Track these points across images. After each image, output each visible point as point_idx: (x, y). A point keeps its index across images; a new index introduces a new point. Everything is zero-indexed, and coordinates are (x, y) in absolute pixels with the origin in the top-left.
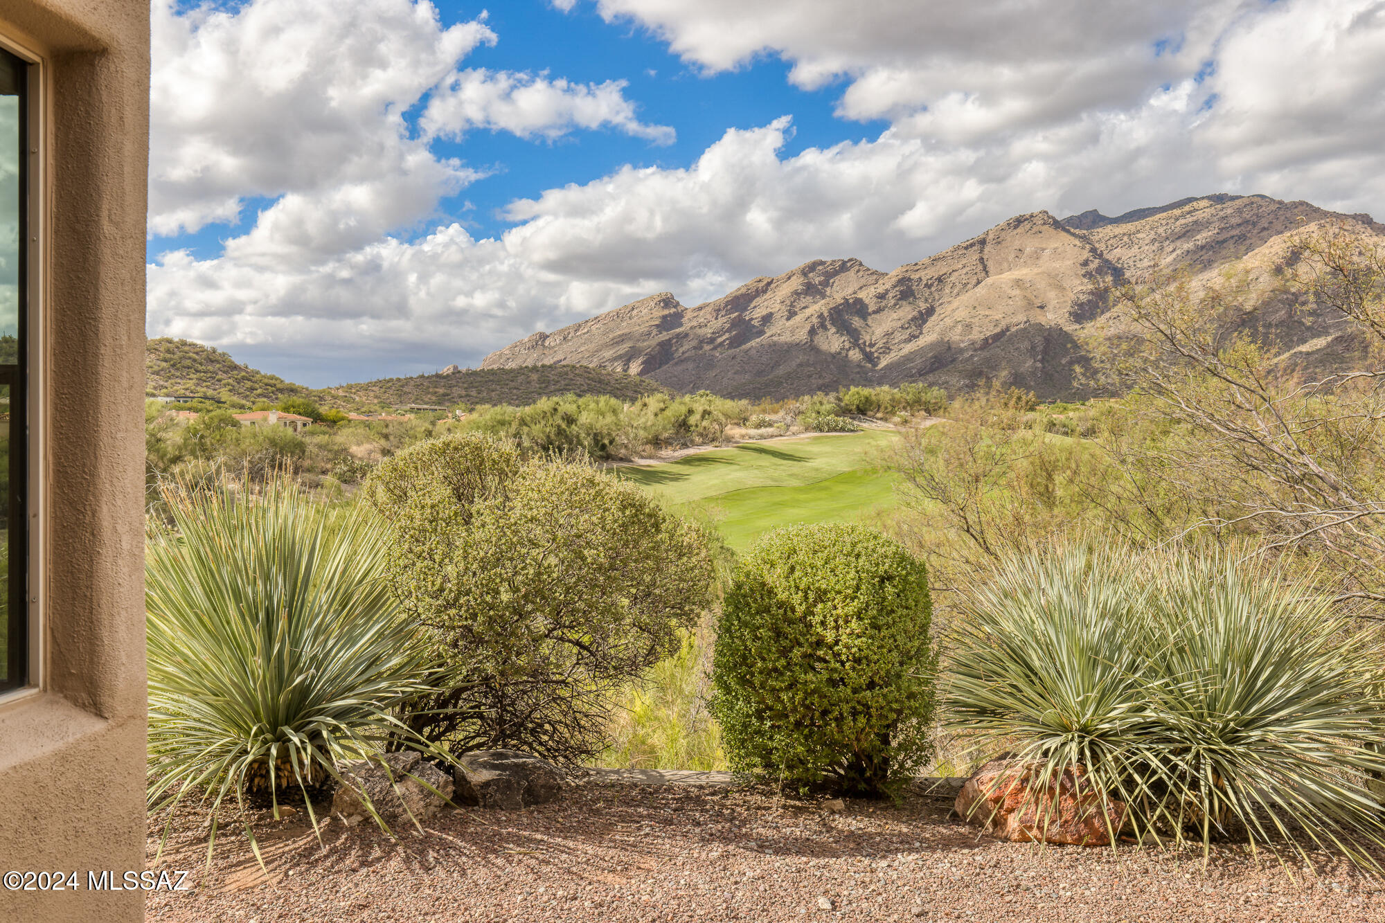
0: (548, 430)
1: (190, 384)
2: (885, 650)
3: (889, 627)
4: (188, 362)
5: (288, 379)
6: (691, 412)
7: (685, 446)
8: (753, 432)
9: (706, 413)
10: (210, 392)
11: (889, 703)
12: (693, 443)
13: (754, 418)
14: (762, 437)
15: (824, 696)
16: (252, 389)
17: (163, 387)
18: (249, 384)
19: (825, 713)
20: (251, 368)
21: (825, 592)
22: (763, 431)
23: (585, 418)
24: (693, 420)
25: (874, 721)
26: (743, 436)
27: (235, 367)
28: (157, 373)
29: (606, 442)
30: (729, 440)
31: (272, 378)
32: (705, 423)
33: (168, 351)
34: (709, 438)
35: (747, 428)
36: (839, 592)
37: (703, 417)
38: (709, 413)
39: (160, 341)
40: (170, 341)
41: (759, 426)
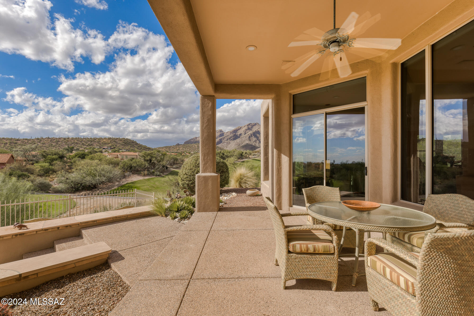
1: (129, 147)
4: (128, 143)
5: (148, 146)
7: (242, 159)
8: (253, 156)
9: (246, 153)
10: (133, 149)
12: (244, 159)
13: (253, 154)
14: (255, 157)
16: (141, 148)
17: (123, 148)
18: (141, 147)
20: (141, 144)
22: (254, 156)
23: (225, 154)
24: (243, 154)
27: (138, 144)
28: (122, 145)
30: (250, 158)
31: (145, 146)
32: (246, 155)
33: (124, 141)
34: (246, 157)
39: (123, 139)
40: (124, 139)
41: (254, 155)
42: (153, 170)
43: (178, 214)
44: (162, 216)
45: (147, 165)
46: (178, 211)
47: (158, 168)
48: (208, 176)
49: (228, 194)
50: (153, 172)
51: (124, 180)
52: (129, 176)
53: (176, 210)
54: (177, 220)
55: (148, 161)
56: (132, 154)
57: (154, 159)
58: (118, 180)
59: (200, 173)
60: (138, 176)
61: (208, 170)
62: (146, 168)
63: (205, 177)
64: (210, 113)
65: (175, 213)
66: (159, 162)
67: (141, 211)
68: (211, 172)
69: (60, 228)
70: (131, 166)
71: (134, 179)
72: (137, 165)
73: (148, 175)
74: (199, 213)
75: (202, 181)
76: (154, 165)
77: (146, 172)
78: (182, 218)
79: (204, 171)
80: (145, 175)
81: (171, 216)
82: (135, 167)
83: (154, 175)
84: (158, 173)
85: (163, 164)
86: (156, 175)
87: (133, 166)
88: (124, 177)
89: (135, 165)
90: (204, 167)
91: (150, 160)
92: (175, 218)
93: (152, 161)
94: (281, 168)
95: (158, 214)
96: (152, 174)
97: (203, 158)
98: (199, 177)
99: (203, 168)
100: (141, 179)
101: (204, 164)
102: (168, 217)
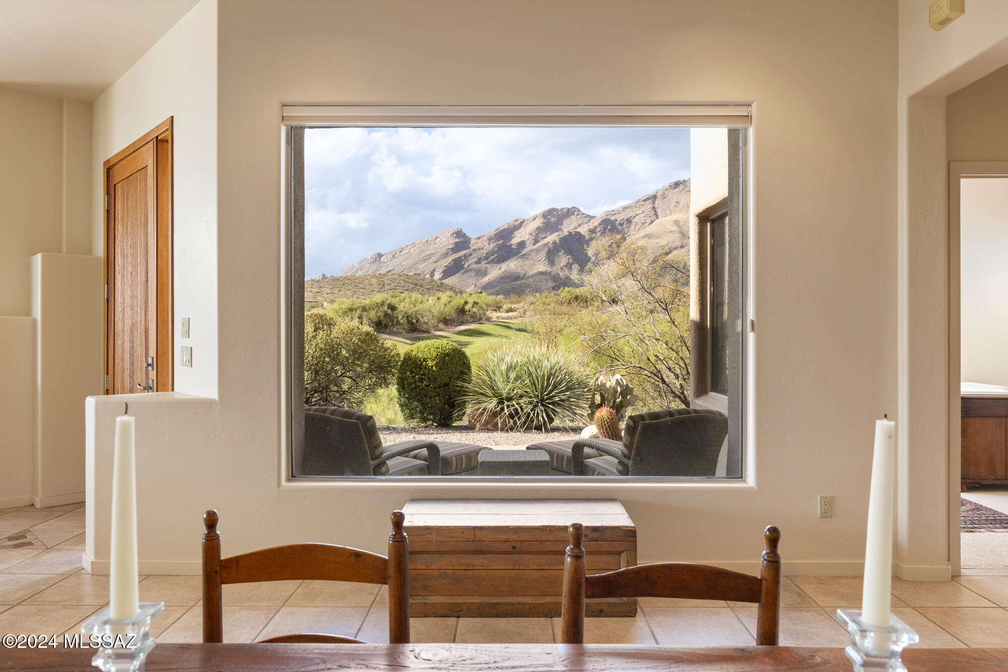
0: (379, 314)
2: (444, 376)
3: (445, 369)
6: (466, 303)
7: (462, 323)
8: (504, 315)
9: (475, 304)
11: (446, 393)
12: (467, 322)
13: (505, 307)
14: (509, 318)
15: (424, 390)
19: (426, 396)
21: (426, 359)
22: (510, 314)
23: (402, 307)
24: (467, 307)
25: (441, 398)
26: (498, 318)
29: (414, 321)
30: (489, 320)
32: (474, 310)
34: (477, 319)
35: (501, 312)
36: (430, 359)
37: (473, 306)
38: (477, 303)
41: (508, 311)
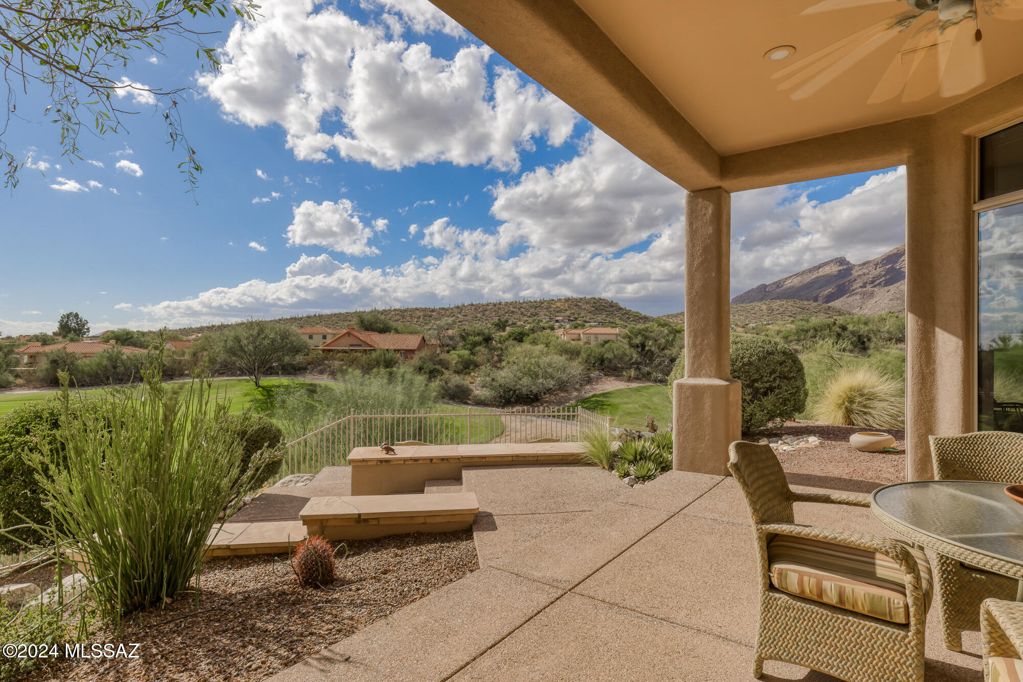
1: (604, 317)
4: (602, 307)
5: (644, 312)
10: (612, 320)
16: (629, 318)
17: (593, 318)
18: (627, 316)
27: (621, 309)
28: (590, 312)
31: (637, 313)
33: (594, 303)
39: (591, 299)
40: (594, 299)
42: (648, 369)
43: (632, 469)
44: (604, 468)
45: (635, 356)
46: (634, 461)
47: (660, 364)
48: (703, 385)
49: (795, 438)
50: (649, 373)
51: (588, 387)
52: (598, 379)
53: (631, 457)
54: (627, 480)
55: (637, 346)
56: (608, 332)
57: (650, 343)
58: (577, 386)
59: (686, 377)
60: (616, 380)
61: (704, 372)
62: (633, 363)
63: (694, 388)
64: (710, 230)
65: (626, 465)
66: (663, 349)
67: (563, 452)
68: (710, 377)
69: (434, 461)
70: (602, 357)
71: (608, 387)
72: (615, 356)
73: (637, 379)
74: (679, 472)
75: (688, 398)
76: (649, 356)
77: (633, 373)
78: (638, 478)
79: (694, 374)
80: (630, 380)
81: (618, 471)
82: (610, 361)
83: (649, 380)
84: (660, 376)
85: (670, 354)
86: (656, 381)
87: (607, 358)
88: (589, 381)
89: (609, 355)
90: (693, 363)
91: (643, 346)
92: (627, 475)
93: (647, 348)
94: (933, 373)
95: (597, 461)
96: (646, 377)
97: (691, 342)
98: (681, 387)
99: (693, 366)
100: (623, 387)
101: (694, 357)
102: (613, 472)
